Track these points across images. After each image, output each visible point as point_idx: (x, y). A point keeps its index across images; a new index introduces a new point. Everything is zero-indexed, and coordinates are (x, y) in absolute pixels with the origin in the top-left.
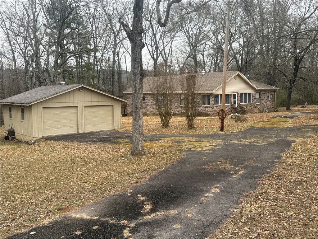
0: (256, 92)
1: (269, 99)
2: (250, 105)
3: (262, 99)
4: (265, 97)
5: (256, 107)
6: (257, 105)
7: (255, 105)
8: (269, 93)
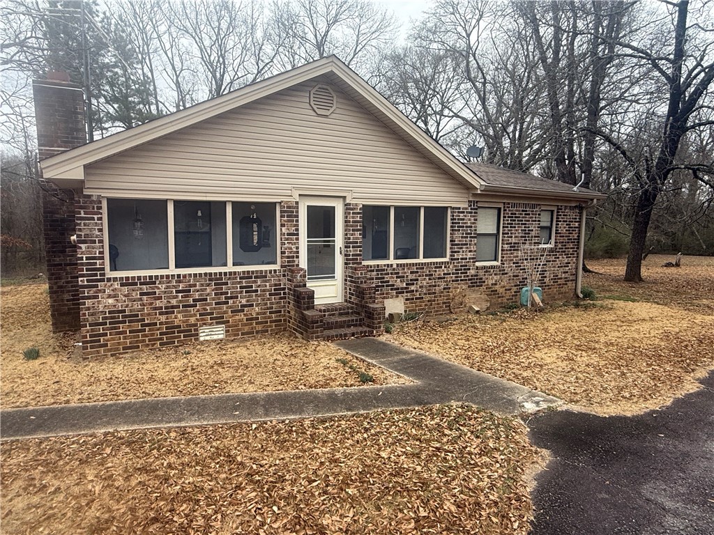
0: (475, 207)
1: (553, 241)
2: (440, 272)
3: (514, 240)
4: (527, 233)
5: (476, 282)
6: (481, 273)
7: (473, 272)
8: (552, 212)
